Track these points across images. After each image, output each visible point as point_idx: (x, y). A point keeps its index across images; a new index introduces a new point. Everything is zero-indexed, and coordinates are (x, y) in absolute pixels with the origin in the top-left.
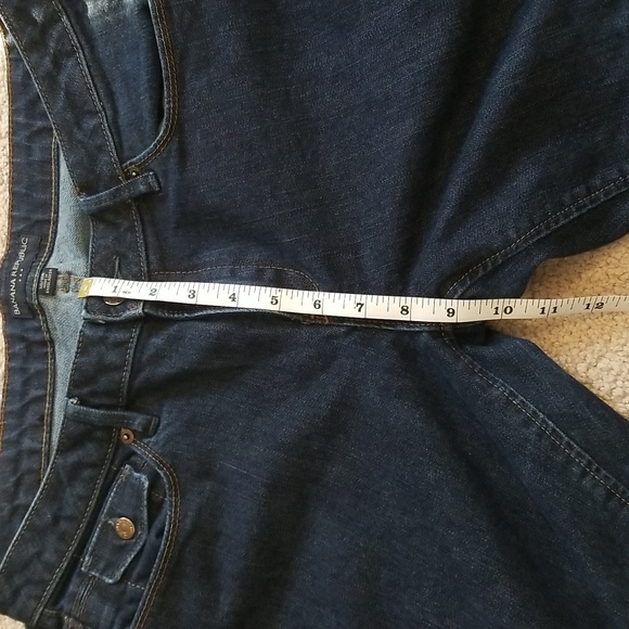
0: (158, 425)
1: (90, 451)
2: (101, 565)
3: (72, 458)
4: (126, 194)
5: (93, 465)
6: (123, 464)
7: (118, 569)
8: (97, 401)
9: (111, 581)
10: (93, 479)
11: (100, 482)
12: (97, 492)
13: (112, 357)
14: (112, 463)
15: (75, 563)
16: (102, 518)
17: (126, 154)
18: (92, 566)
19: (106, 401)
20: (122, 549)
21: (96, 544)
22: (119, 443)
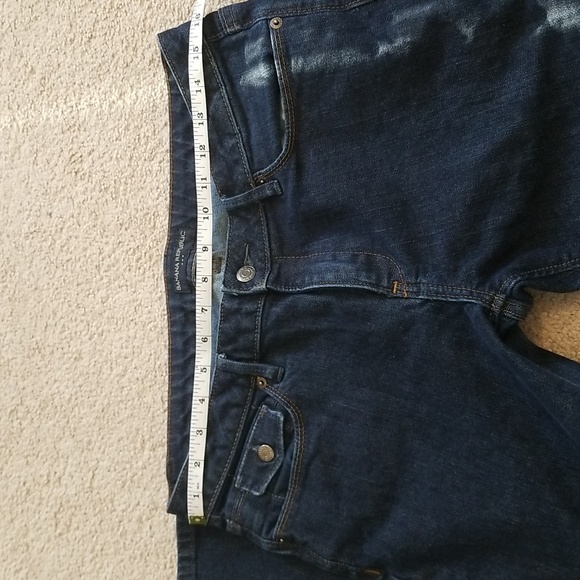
0: (284, 374)
1: (235, 395)
2: (250, 482)
3: (223, 400)
4: (256, 197)
5: (238, 405)
6: (259, 404)
7: (263, 484)
8: (238, 356)
9: (258, 494)
10: (238, 417)
11: (244, 418)
12: (241, 426)
13: (246, 323)
14: (252, 404)
15: (229, 481)
16: (248, 446)
17: (256, 166)
18: (243, 483)
19: (245, 355)
20: (264, 468)
21: (244, 466)
22: (256, 388)
